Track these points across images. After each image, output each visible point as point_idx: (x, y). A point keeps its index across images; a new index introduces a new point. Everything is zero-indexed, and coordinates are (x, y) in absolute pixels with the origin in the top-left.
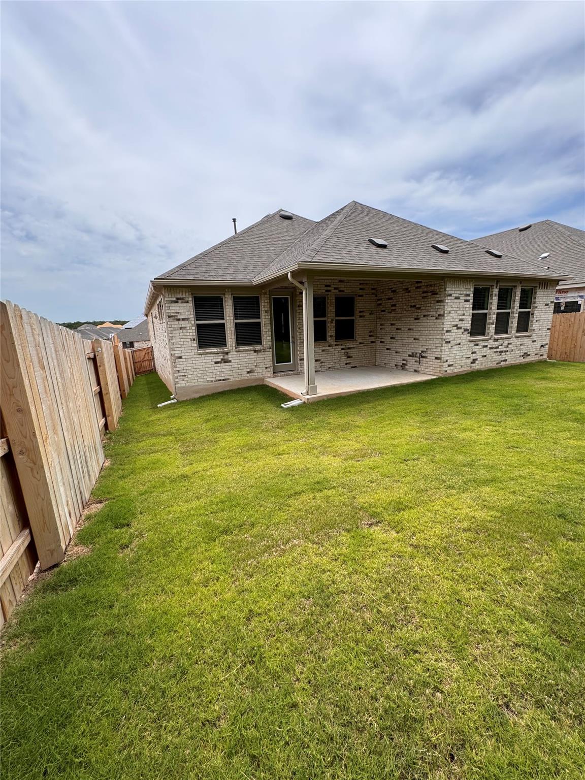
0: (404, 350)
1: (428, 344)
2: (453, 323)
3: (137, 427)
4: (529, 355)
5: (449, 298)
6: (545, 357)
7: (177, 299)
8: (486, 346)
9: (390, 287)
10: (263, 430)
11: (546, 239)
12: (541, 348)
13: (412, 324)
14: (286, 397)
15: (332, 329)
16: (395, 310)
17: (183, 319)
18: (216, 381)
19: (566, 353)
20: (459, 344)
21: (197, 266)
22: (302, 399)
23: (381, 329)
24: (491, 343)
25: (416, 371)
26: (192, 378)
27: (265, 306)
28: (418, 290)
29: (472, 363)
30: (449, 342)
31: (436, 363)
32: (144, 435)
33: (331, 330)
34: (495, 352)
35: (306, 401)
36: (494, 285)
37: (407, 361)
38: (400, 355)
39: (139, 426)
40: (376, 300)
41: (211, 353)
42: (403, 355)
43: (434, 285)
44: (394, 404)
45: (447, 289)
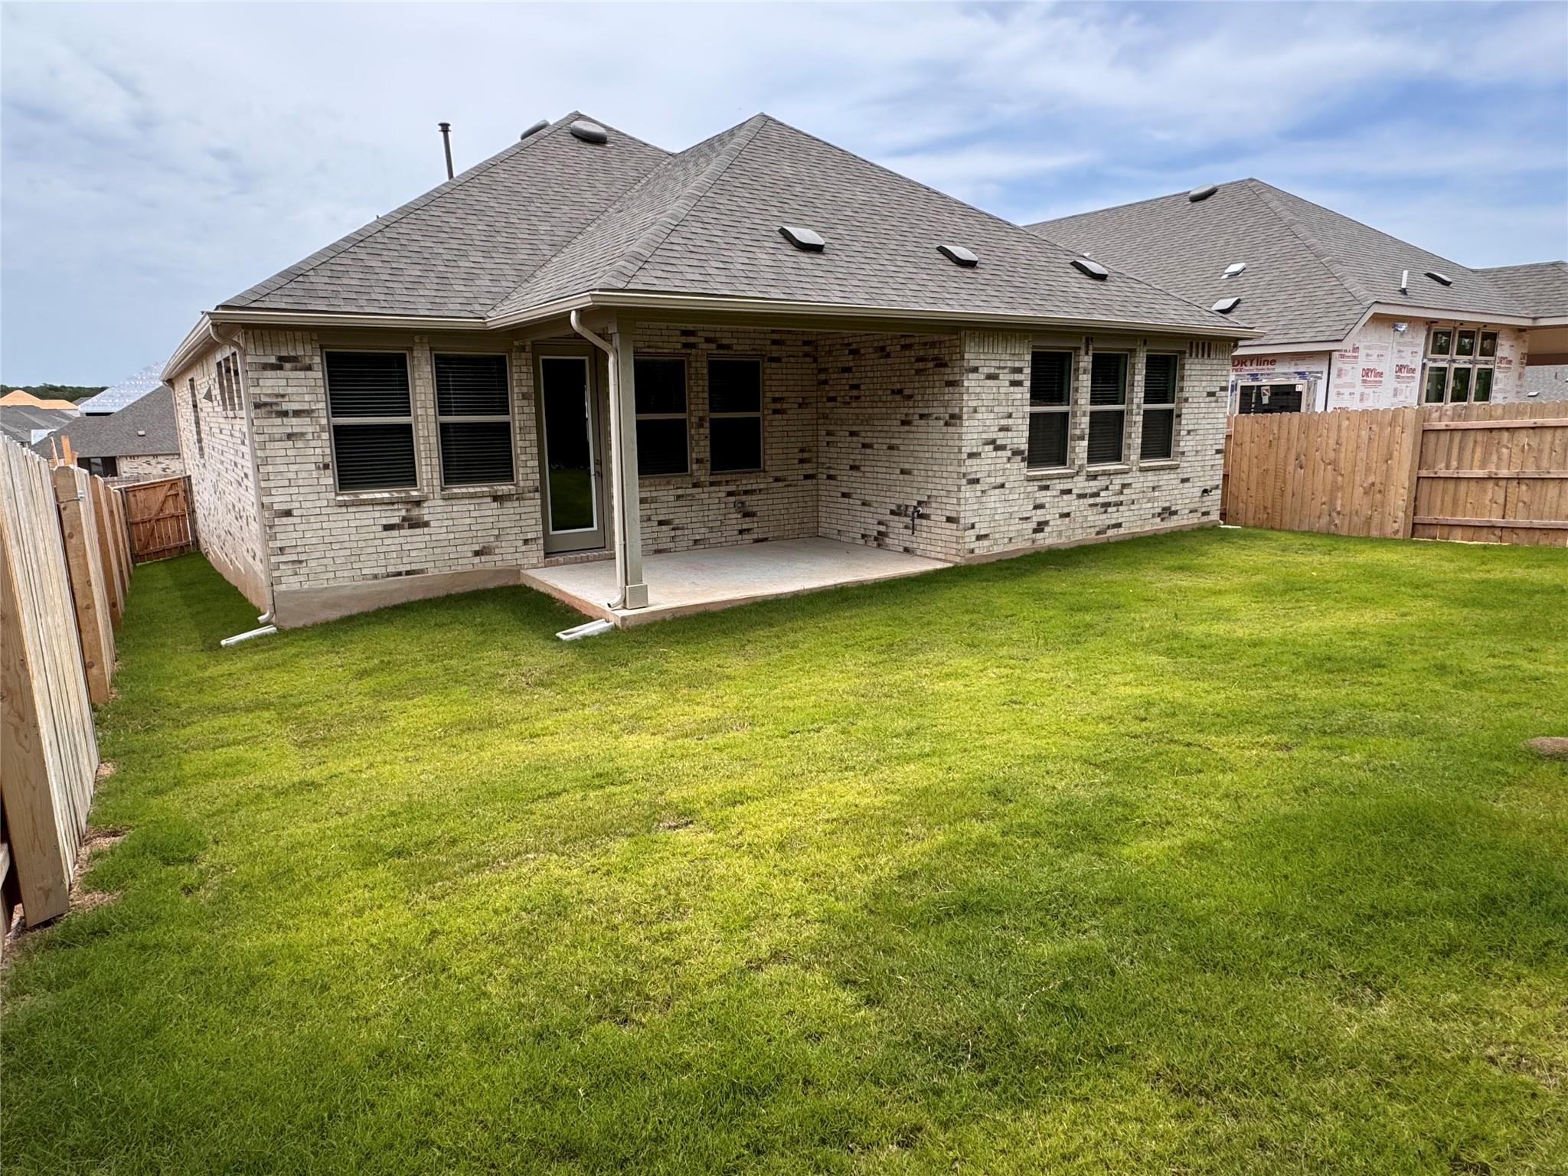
0: (879, 499)
1: (930, 486)
2: (984, 436)
3: (172, 696)
4: (1175, 513)
5: (971, 376)
6: (1215, 516)
7: (281, 359)
8: (1069, 492)
9: (846, 341)
10: (502, 691)
11: (1243, 228)
12: (1202, 496)
13: (897, 435)
14: (573, 615)
15: (702, 443)
16: (858, 398)
17: (297, 413)
18: (388, 576)
19: (1265, 508)
20: (1002, 486)
21: (335, 274)
22: (611, 618)
23: (828, 443)
24: (1080, 484)
25: (906, 550)
26: (319, 569)
27: (521, 382)
28: (907, 353)
29: (1035, 531)
30: (977, 481)
31: (948, 532)
32: (191, 711)
33: (699, 446)
34: (1091, 505)
35: (619, 624)
36: (1079, 348)
37: (887, 526)
38: (872, 509)
39: (177, 692)
40: (815, 372)
41: (373, 503)
42: (879, 510)
43: (940, 342)
44: (825, 628)
45: (967, 356)
